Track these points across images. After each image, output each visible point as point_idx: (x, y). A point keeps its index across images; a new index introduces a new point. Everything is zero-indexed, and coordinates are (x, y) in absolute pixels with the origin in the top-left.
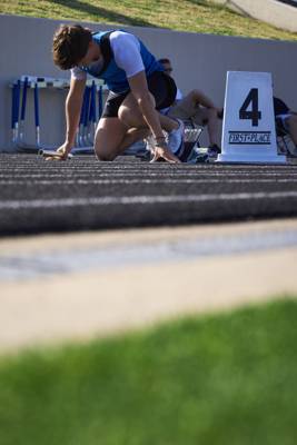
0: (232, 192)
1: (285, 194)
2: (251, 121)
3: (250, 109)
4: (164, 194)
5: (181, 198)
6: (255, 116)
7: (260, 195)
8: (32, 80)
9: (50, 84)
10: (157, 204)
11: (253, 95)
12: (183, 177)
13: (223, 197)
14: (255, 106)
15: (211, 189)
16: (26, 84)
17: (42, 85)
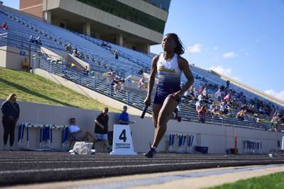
3: (123, 136)
5: (77, 169)
6: (124, 139)
7: (107, 167)
8: (26, 124)
9: (33, 126)
11: (124, 131)
13: (93, 168)
14: (125, 135)
15: (89, 165)
16: (24, 126)
17: (30, 126)
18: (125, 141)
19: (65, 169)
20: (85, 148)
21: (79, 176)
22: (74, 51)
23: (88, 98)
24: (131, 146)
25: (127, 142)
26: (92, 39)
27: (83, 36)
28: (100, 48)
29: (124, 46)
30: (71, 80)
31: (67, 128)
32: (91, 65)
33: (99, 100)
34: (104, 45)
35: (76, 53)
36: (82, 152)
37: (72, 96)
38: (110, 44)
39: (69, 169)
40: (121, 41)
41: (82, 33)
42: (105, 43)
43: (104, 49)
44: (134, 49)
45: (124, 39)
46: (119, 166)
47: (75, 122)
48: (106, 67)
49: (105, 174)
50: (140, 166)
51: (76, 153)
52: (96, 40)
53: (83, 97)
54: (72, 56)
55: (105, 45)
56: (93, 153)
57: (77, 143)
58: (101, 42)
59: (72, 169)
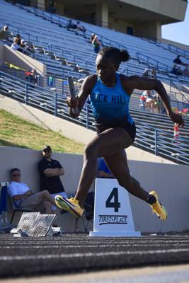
0: (69, 253)
1: (107, 254)
2: (113, 209)
3: (113, 201)
4: (20, 255)
5: (33, 257)
6: (116, 206)
10: (15, 261)
11: (115, 192)
12: (33, 245)
13: (63, 256)
14: (116, 199)
15: (54, 251)
18: (116, 210)
19: (10, 258)
20: (41, 224)
21: (38, 269)
22: (15, 39)
23: (42, 130)
24: (130, 219)
25: (121, 211)
26: (48, 15)
27: (32, 9)
28: (63, 32)
29: (110, 27)
30: (10, 96)
31: (5, 188)
32: (48, 66)
33: (63, 134)
34: (71, 27)
35: (18, 42)
36: (35, 233)
37: (12, 125)
38: (82, 24)
39: (18, 258)
40: (105, 18)
41: (29, 5)
42: (74, 22)
43: (71, 35)
44: (130, 32)
45: (110, 14)
46: (112, 253)
47: (19, 175)
48: (76, 69)
49: (87, 265)
50: (152, 252)
51: (24, 235)
52: (55, 18)
53: (33, 127)
54: (11, 48)
55: (75, 27)
56: (57, 234)
57: (25, 215)
58: (65, 21)
59: (24, 258)
